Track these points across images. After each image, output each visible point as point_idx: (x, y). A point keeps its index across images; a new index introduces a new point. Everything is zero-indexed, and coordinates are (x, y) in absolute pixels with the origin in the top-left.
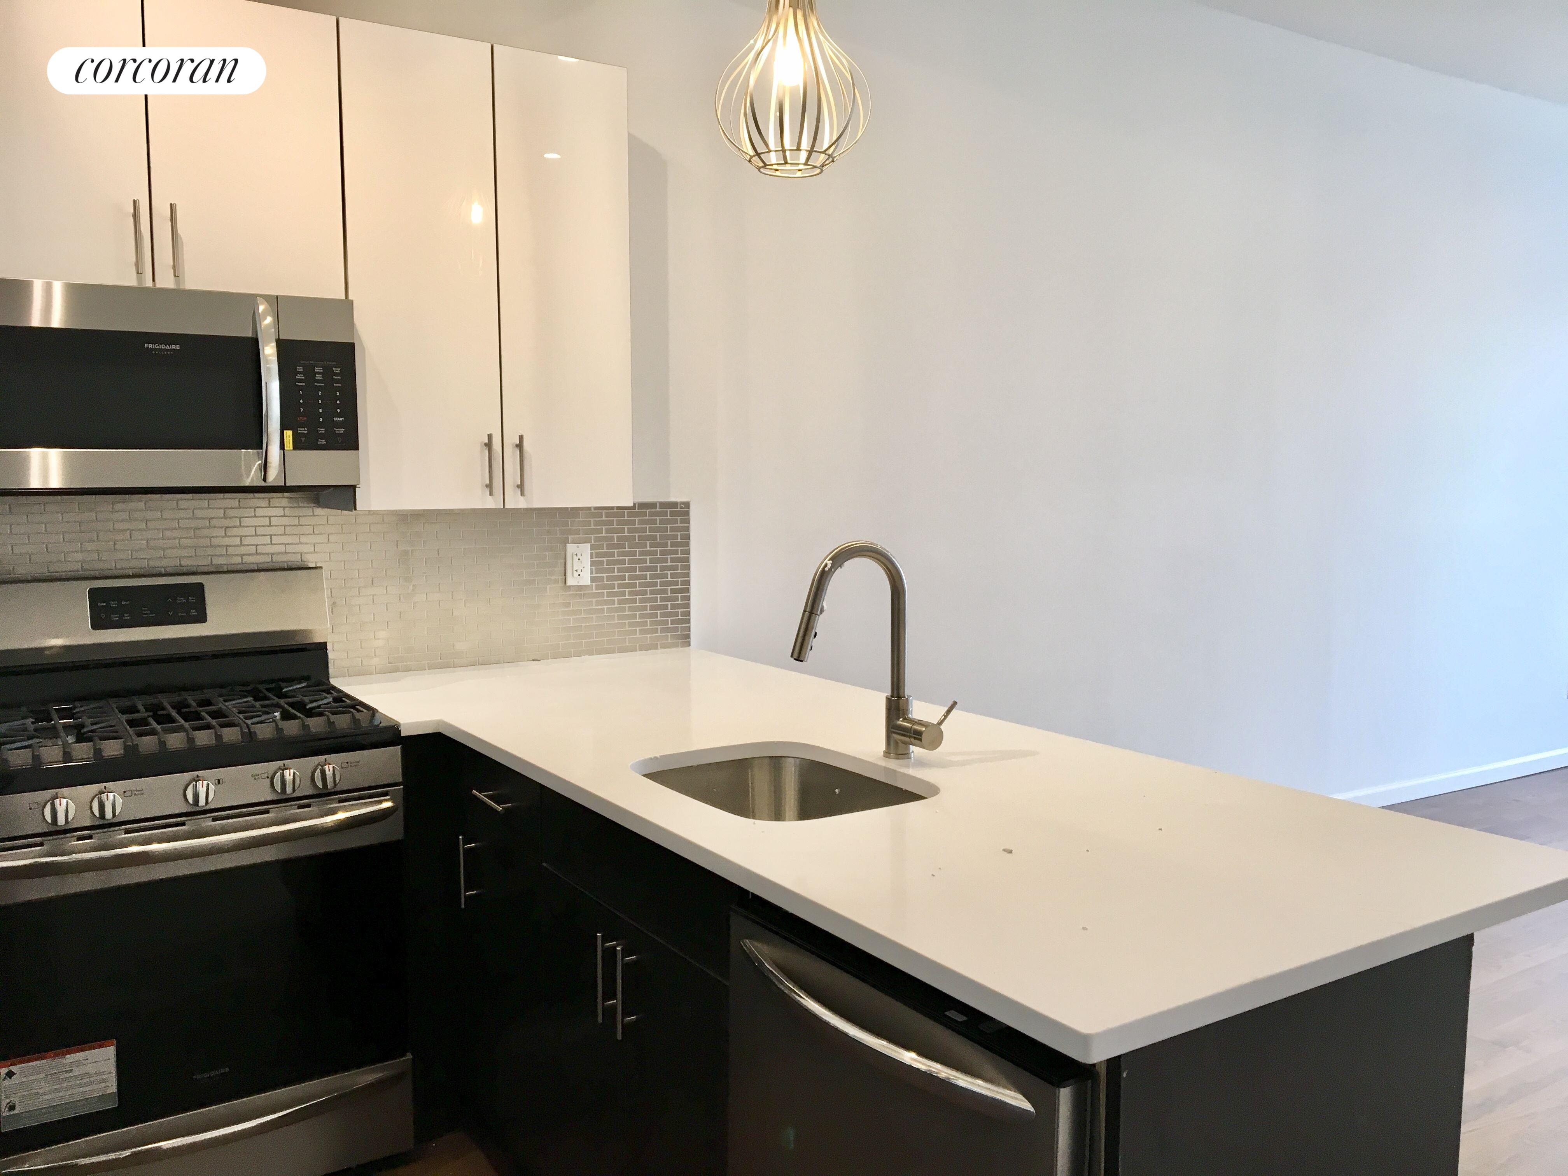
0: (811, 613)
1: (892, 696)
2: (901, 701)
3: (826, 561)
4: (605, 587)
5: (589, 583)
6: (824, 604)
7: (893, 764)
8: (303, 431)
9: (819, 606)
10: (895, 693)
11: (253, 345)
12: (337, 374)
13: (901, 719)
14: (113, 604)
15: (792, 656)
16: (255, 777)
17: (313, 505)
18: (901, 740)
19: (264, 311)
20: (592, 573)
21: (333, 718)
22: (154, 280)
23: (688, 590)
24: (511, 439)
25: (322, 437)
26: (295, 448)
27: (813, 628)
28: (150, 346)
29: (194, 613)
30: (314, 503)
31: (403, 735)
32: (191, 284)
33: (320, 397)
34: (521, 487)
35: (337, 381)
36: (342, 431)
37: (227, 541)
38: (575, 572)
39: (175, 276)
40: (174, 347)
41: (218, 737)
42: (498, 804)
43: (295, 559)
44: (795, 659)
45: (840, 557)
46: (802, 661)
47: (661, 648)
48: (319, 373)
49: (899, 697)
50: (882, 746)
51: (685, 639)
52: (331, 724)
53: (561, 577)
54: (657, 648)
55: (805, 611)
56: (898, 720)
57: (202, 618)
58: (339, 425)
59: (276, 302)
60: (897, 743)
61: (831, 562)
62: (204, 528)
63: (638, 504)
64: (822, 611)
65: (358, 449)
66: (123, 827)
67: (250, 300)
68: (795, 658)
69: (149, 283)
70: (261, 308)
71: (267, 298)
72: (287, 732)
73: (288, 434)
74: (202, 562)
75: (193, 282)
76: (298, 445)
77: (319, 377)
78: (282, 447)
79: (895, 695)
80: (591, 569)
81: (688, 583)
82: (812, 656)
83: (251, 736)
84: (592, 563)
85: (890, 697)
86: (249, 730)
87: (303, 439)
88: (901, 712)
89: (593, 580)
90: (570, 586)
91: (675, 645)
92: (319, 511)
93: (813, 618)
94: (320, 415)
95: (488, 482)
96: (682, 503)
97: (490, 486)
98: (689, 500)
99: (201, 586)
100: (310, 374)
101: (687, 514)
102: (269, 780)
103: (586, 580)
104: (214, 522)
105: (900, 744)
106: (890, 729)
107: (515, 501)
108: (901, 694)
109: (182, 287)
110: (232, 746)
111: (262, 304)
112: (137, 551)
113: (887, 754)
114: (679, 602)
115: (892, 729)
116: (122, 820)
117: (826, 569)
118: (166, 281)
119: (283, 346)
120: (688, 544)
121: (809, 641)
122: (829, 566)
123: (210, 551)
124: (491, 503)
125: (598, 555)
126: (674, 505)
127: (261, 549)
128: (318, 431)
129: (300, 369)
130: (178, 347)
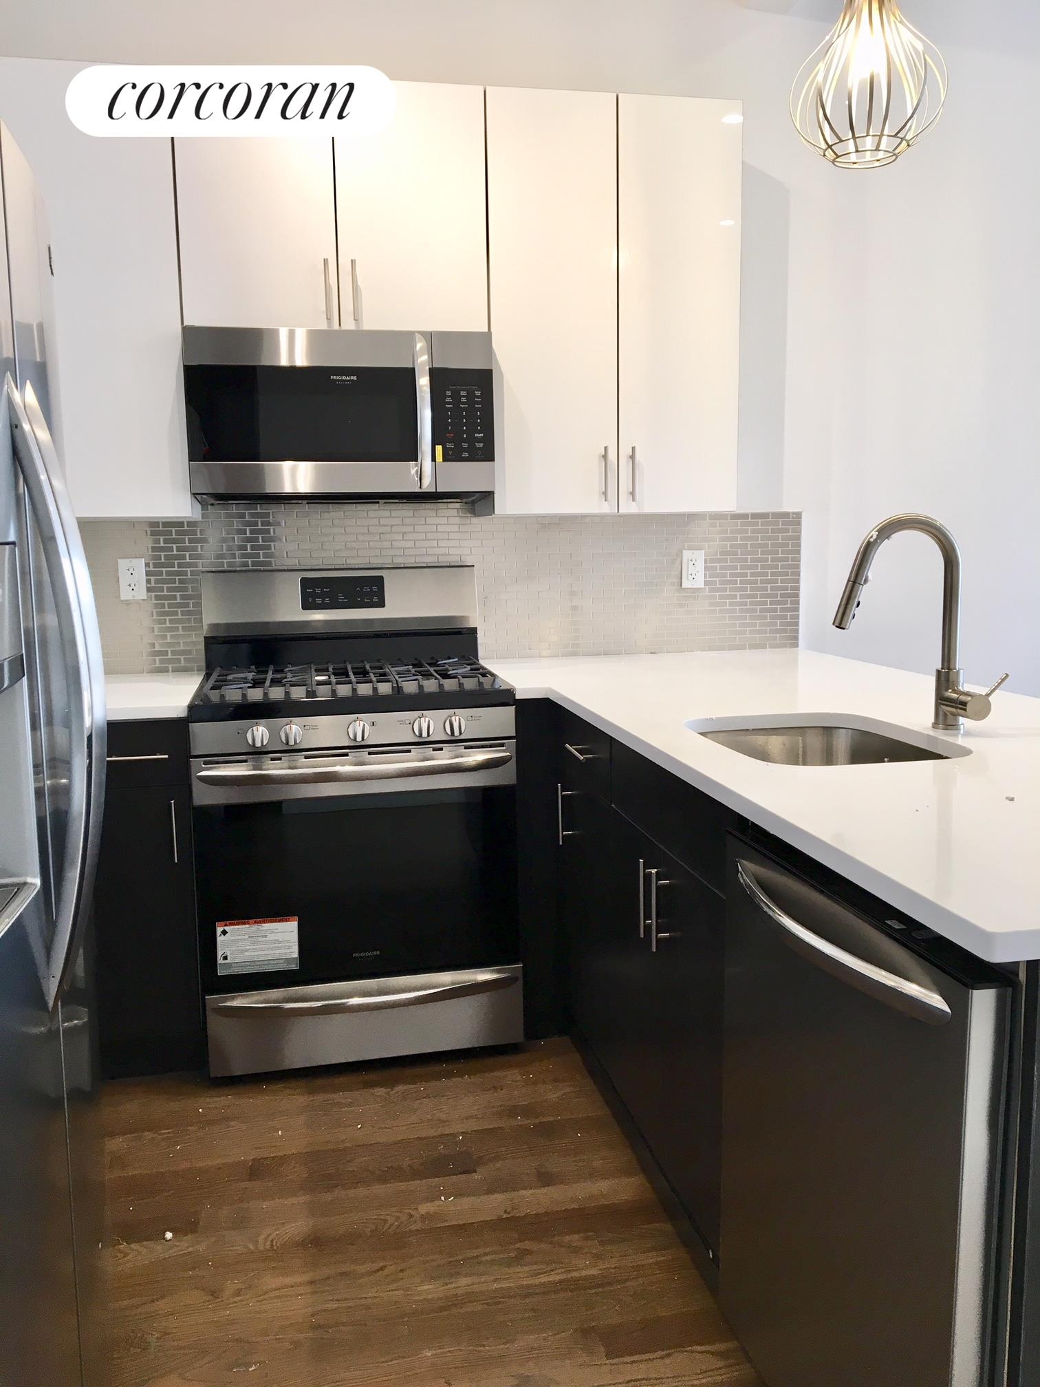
0: (854, 582)
1: (942, 669)
2: (951, 673)
3: (873, 532)
4: (717, 590)
5: (703, 586)
6: (870, 575)
7: (941, 735)
8: (449, 445)
9: (863, 576)
10: (946, 664)
11: (409, 375)
12: (478, 397)
13: (950, 691)
14: (318, 591)
15: (833, 624)
16: (401, 722)
17: (469, 515)
18: (949, 711)
19: (421, 348)
20: (705, 577)
21: (463, 680)
22: (340, 325)
23: (797, 595)
24: (625, 451)
25: (465, 450)
26: (445, 459)
27: (856, 597)
28: (335, 377)
29: (376, 599)
30: (471, 514)
31: (517, 698)
32: (367, 326)
33: (464, 417)
34: (633, 494)
35: (478, 403)
36: (481, 445)
37: (403, 544)
38: (690, 576)
39: (355, 320)
40: (352, 378)
41: (375, 689)
42: (582, 755)
43: (454, 560)
44: (837, 627)
45: (888, 529)
46: (844, 629)
47: (770, 647)
48: (463, 396)
49: (949, 669)
50: (930, 717)
51: (793, 641)
52: (461, 685)
53: (676, 581)
54: (766, 648)
55: (849, 581)
56: (947, 690)
57: (381, 604)
58: (479, 440)
59: (430, 337)
60: (945, 715)
61: (877, 533)
62: (386, 533)
63: (752, 515)
64: (866, 581)
65: (494, 460)
66: (303, 753)
67: (409, 337)
68: (837, 625)
69: (336, 327)
70: (419, 346)
71: (423, 334)
72: (426, 690)
73: (439, 448)
74: (387, 561)
75: (368, 325)
76: (446, 458)
77: (463, 400)
78: (434, 459)
79: (945, 667)
80: (705, 574)
81: (798, 588)
82: (853, 625)
83: (399, 691)
84: (706, 568)
85: (940, 669)
86: (398, 685)
87: (450, 453)
88: (951, 683)
89: (706, 583)
90: (685, 589)
91: (784, 646)
92: (475, 520)
93: (856, 588)
94: (464, 432)
95: (604, 490)
96: (794, 513)
97: (605, 493)
98: (800, 510)
99: (382, 578)
100: (456, 396)
101: (799, 524)
102: (411, 725)
103: (700, 583)
104: (394, 529)
105: (950, 716)
106: (939, 701)
107: (628, 507)
108: (952, 667)
109: (361, 329)
110: (385, 698)
111: (420, 342)
112: (338, 551)
113: (935, 725)
114: (789, 606)
115: (941, 699)
116: (301, 748)
117: (872, 540)
118: (349, 324)
119: (434, 373)
120: (798, 552)
121: (851, 609)
122: (875, 537)
123: (391, 552)
124: (606, 508)
125: (712, 561)
126: (786, 515)
127: (430, 551)
128: (462, 446)
129: (449, 393)
130: (355, 378)
